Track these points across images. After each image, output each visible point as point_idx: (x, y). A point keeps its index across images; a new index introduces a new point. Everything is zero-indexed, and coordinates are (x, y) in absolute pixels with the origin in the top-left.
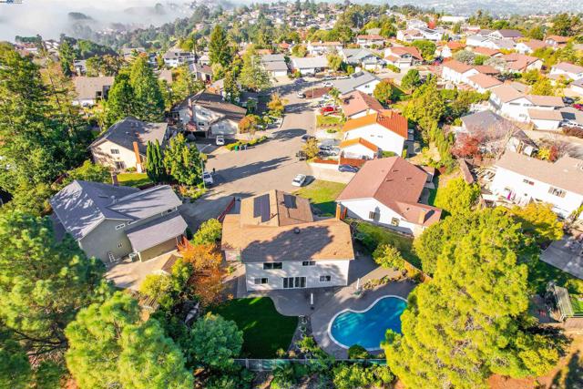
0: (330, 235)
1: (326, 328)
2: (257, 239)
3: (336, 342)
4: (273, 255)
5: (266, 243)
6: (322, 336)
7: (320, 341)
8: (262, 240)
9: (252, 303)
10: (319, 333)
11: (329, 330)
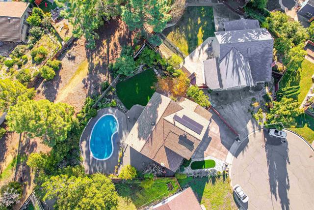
0: (142, 139)
1: (116, 116)
2: (162, 103)
3: (107, 114)
4: (150, 107)
5: (157, 106)
6: (114, 111)
7: (112, 109)
8: (160, 106)
9: (149, 98)
10: (116, 111)
11: (114, 116)
